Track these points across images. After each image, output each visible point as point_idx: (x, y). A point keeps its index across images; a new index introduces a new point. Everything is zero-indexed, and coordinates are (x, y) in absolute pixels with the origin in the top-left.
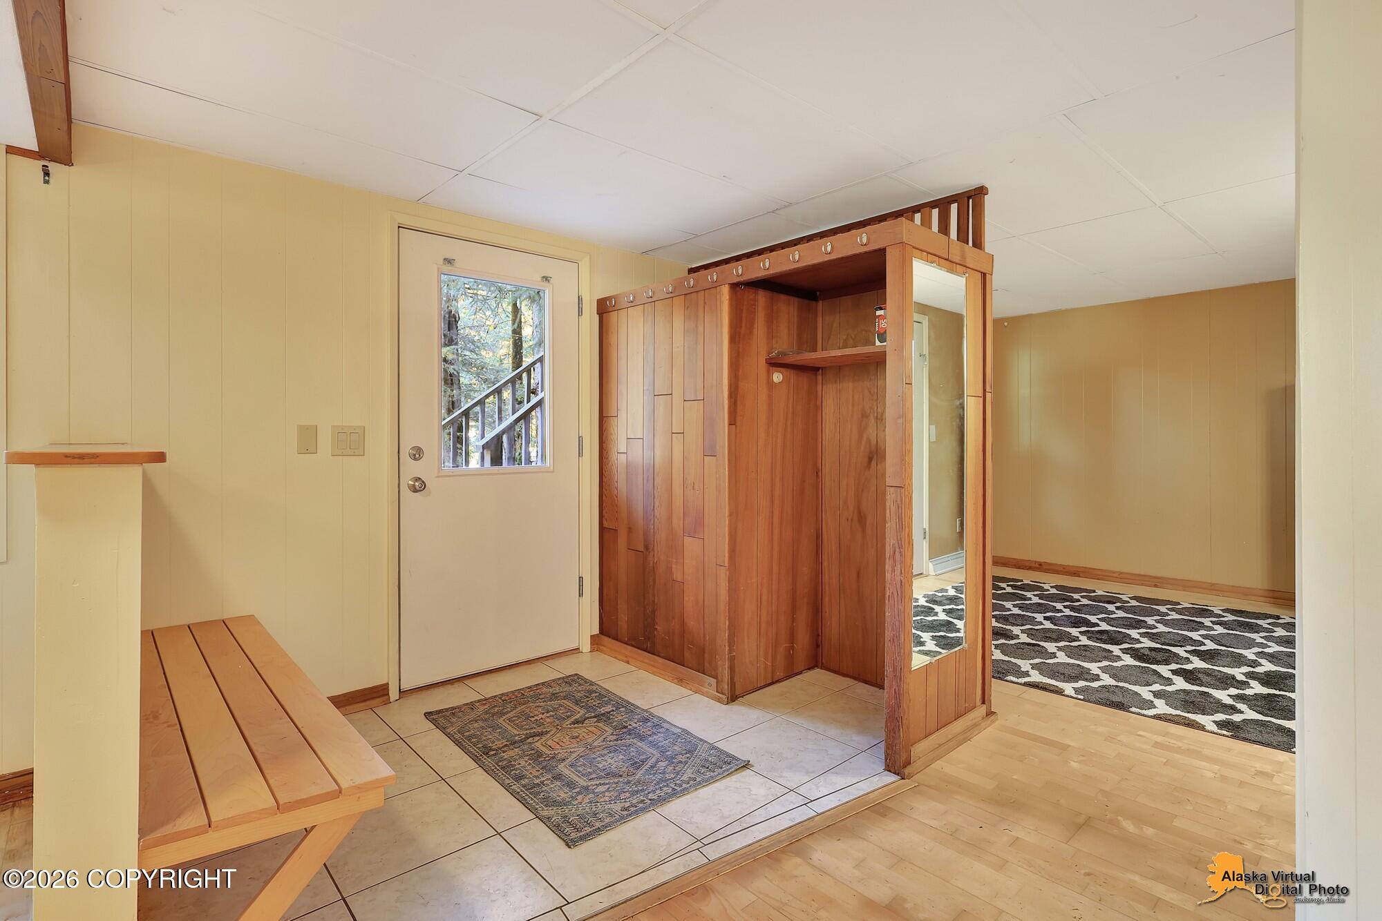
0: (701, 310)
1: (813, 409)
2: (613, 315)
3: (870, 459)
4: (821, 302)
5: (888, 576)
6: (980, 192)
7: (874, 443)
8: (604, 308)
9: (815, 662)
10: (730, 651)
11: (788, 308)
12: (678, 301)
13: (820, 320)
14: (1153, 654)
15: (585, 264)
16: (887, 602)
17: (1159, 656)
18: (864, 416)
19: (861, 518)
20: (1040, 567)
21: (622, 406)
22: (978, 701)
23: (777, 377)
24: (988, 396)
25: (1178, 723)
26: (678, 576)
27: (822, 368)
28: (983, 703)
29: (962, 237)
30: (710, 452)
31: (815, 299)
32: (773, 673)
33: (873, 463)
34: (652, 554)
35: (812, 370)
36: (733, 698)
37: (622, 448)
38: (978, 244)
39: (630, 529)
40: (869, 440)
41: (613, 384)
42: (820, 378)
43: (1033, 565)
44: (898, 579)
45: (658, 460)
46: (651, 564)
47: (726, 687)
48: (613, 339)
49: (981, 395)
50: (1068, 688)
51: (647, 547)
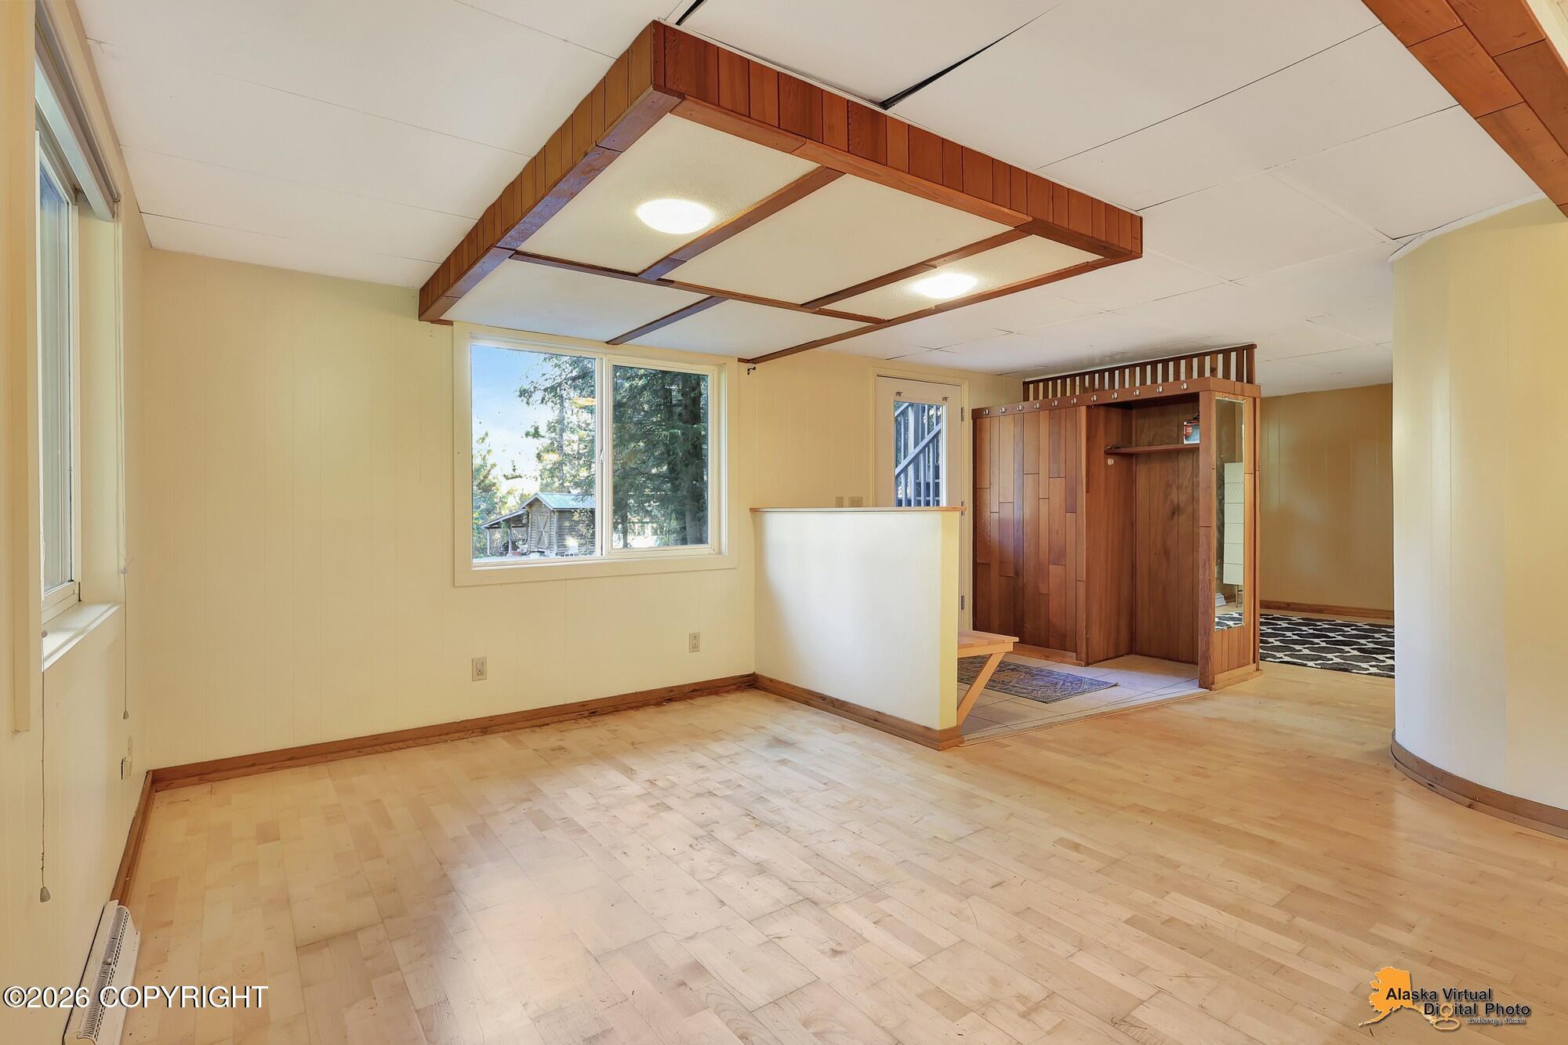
0: (1063, 423)
1: (1130, 481)
2: (986, 421)
3: (1173, 514)
4: (1134, 411)
5: (1201, 577)
6: (1251, 348)
7: (1176, 502)
8: (977, 415)
9: (1131, 651)
10: (1086, 634)
11: (1116, 417)
12: (1044, 415)
13: (1134, 422)
14: (1375, 650)
15: (965, 387)
16: (1200, 593)
17: (1378, 651)
18: (1168, 485)
19: (1166, 553)
20: (1288, 606)
21: (995, 480)
22: (1251, 662)
23: (1110, 462)
24: (1257, 472)
25: (1383, 676)
26: (1043, 589)
27: (1136, 454)
28: (1254, 662)
29: (1239, 378)
30: (1071, 509)
31: (1131, 409)
32: (1108, 653)
33: (1176, 516)
34: (1021, 578)
35: (1130, 456)
36: (1088, 664)
37: (995, 508)
38: (1250, 380)
39: (1002, 563)
40: (1172, 501)
41: (986, 467)
42: (1134, 461)
43: (1282, 605)
44: (1207, 578)
45: (1027, 516)
46: (1021, 584)
47: (1084, 656)
48: (986, 436)
49: (1253, 472)
50: (1311, 664)
51: (1017, 574)
